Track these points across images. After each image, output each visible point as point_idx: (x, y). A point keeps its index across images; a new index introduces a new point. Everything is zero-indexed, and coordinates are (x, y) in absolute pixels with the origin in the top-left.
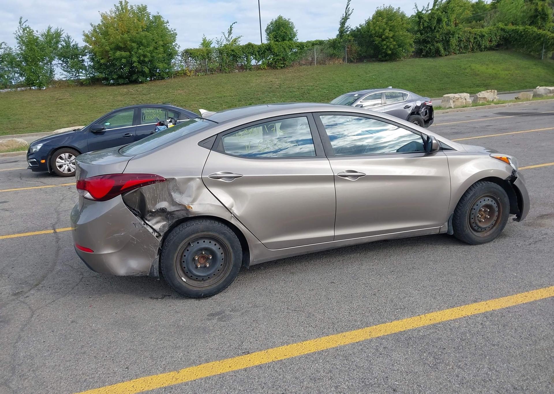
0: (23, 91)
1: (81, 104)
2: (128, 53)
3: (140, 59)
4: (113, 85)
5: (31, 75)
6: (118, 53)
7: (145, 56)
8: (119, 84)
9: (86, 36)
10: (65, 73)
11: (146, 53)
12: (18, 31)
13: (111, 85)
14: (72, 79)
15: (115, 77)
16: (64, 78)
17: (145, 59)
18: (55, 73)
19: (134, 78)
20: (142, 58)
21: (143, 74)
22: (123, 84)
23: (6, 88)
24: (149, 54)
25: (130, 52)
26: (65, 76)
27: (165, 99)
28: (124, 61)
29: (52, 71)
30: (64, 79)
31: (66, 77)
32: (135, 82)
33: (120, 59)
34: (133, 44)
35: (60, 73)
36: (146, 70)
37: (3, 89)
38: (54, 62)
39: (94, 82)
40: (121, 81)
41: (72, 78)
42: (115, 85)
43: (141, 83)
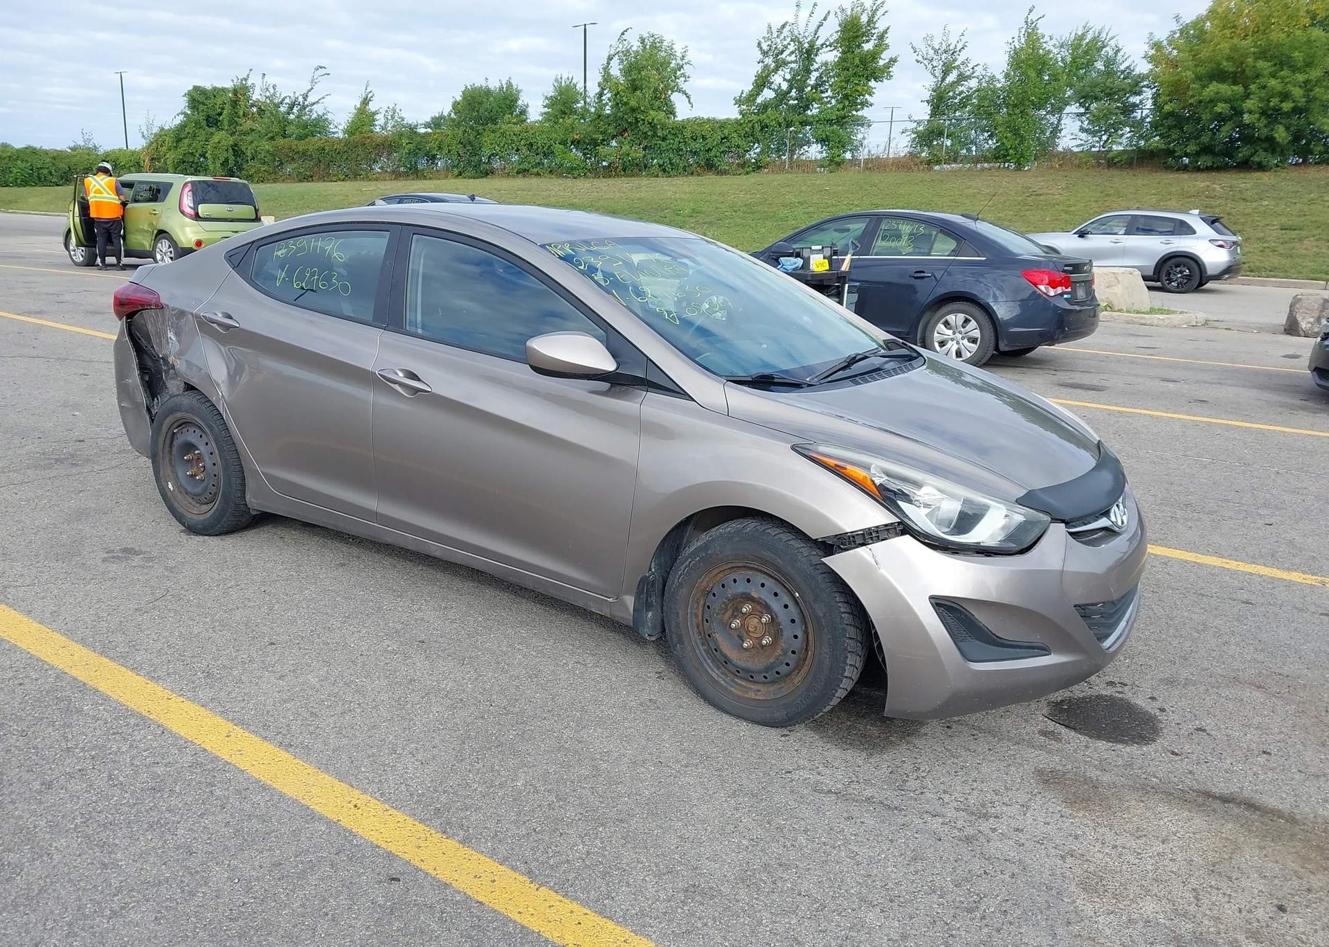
0: (983, 169)
1: (1073, 209)
2: (1239, 89)
3: (1268, 105)
4: (1185, 169)
5: (1006, 138)
6: (1214, 88)
7: (1285, 96)
8: (1198, 170)
9: (1157, 46)
10: (1084, 136)
11: (1290, 87)
12: (1016, 40)
13: (1178, 170)
14: (1093, 149)
15: (1192, 148)
16: (1077, 146)
17: (1283, 105)
18: (1063, 133)
19: (1240, 155)
20: (1274, 102)
21: (1271, 144)
22: (1209, 169)
23: (955, 161)
24: (1297, 92)
25: (1246, 87)
26: (1082, 142)
27: (1293, 218)
28: (1221, 108)
29: (1056, 130)
30: (1076, 150)
31: (1082, 145)
32: (1245, 166)
33: (1212, 102)
34: (1261, 64)
35: (1072, 134)
36: (1281, 134)
37: (949, 164)
38: (1068, 109)
39: (1141, 159)
40: (1203, 161)
41: (1094, 146)
42: (1188, 171)
43: (1261, 167)
